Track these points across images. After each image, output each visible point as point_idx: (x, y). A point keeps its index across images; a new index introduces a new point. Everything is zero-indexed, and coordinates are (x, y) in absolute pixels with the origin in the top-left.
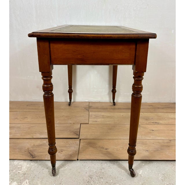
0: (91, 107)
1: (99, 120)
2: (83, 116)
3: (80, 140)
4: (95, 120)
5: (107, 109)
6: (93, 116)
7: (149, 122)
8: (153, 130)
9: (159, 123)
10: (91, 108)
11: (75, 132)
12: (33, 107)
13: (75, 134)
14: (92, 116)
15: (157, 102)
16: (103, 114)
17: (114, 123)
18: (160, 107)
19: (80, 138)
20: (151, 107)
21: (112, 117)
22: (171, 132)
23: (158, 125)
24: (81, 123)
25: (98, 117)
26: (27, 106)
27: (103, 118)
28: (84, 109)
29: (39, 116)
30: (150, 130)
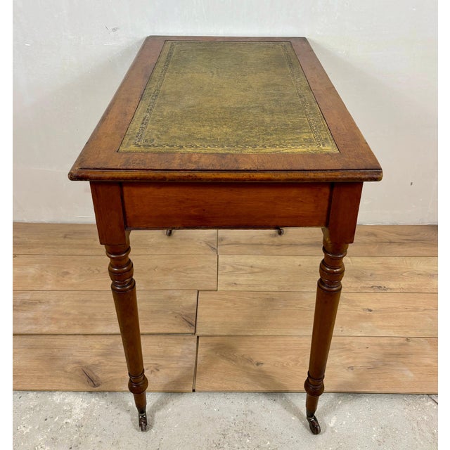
0: (222, 240)
1: (242, 279)
2: (203, 267)
3: (198, 337)
4: (233, 279)
5: (261, 244)
6: (228, 267)
7: (362, 285)
8: (370, 311)
9: (388, 289)
10: (222, 243)
11: (186, 316)
12: (79, 242)
13: (185, 322)
14: (224, 268)
15: (388, 223)
16: (252, 260)
17: (276, 289)
18: (393, 237)
19: (198, 333)
20: (373, 238)
21: (275, 270)
22: (413, 313)
23: (385, 296)
24: (199, 289)
25: (241, 269)
26: (65, 237)
27: (252, 273)
28: (204, 245)
29: (97, 269)
30: (364, 309)
